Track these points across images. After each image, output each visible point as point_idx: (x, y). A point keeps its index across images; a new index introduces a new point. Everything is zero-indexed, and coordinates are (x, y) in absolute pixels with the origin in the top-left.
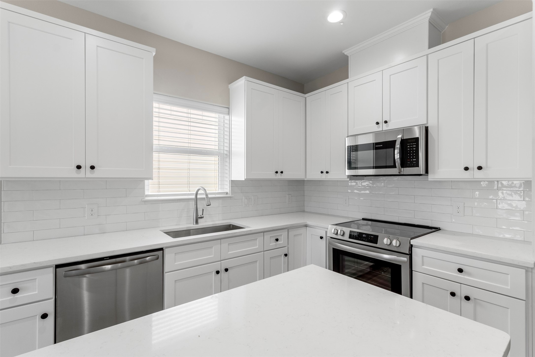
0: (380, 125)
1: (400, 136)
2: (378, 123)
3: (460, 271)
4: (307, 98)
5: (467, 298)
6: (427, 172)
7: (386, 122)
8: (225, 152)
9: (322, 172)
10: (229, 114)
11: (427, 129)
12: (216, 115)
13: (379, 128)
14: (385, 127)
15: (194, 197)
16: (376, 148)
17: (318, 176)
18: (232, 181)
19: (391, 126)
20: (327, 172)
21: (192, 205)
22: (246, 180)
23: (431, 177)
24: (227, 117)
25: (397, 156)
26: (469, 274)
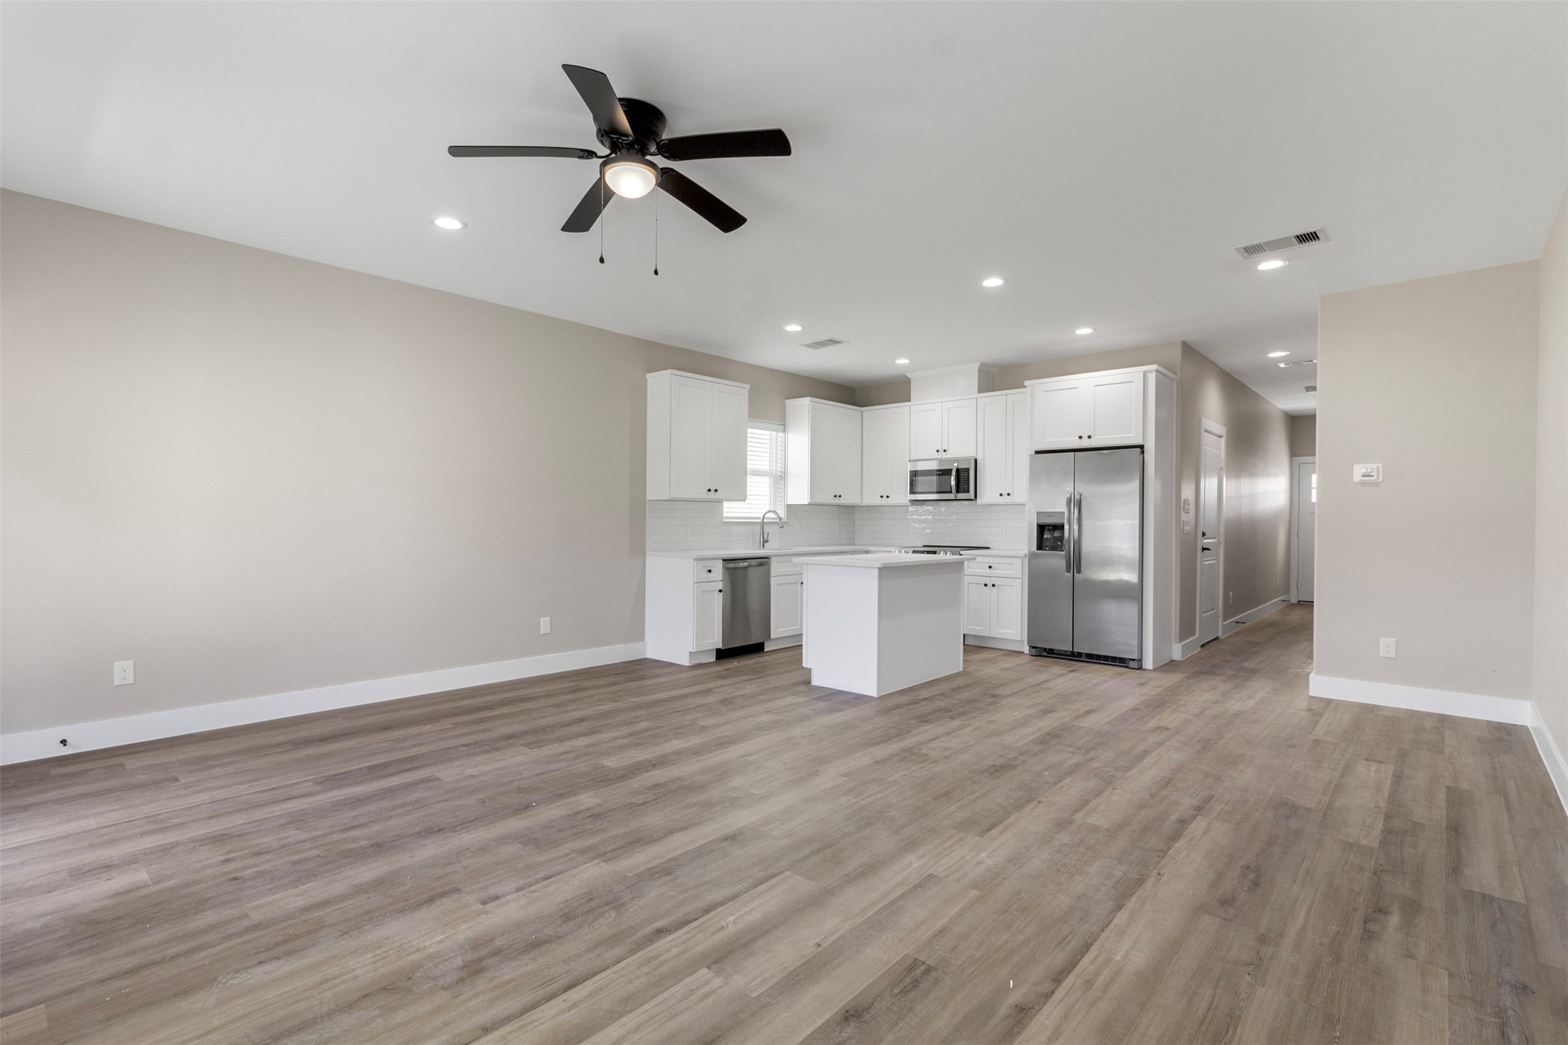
0: (940, 452)
1: (956, 465)
2: (938, 451)
3: (990, 567)
4: (864, 413)
5: (993, 585)
6: (976, 497)
7: (945, 451)
8: (779, 473)
9: (882, 497)
10: (784, 431)
11: (976, 461)
12: (768, 433)
13: (938, 455)
14: (944, 456)
15: (760, 521)
16: (939, 475)
17: (879, 501)
18: (788, 505)
19: (949, 455)
20: (888, 497)
21: (758, 529)
22: (809, 504)
23: (979, 501)
24: (781, 434)
25: (953, 483)
26: (995, 569)
